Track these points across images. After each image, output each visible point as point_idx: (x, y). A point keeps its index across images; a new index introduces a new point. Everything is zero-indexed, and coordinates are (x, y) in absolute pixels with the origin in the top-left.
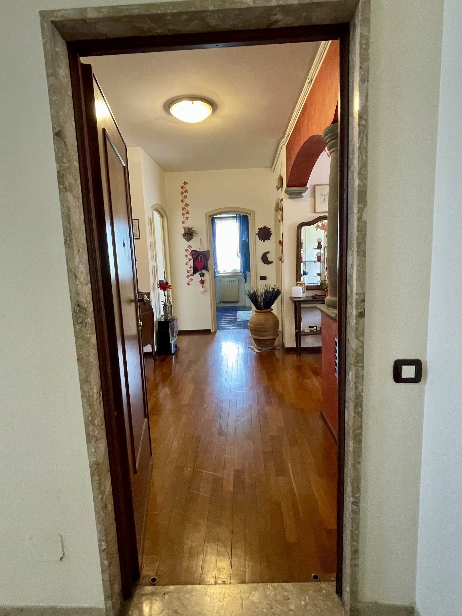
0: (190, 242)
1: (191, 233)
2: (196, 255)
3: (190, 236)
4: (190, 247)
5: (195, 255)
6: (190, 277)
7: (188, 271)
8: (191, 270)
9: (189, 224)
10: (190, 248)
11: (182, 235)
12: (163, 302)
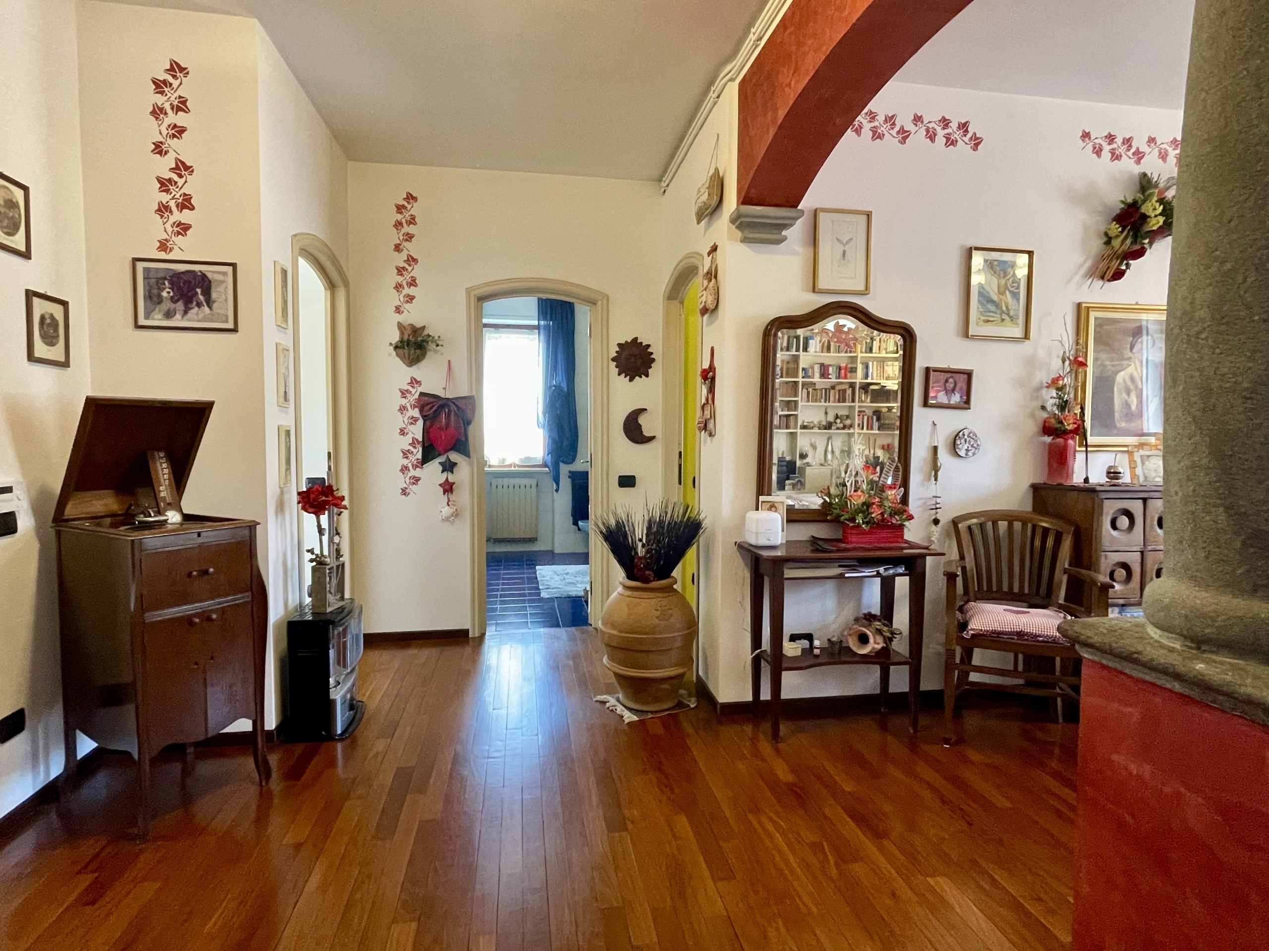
0: (414, 367)
1: (423, 341)
2: (431, 408)
3: (418, 351)
4: (414, 382)
5: (429, 407)
6: (413, 473)
7: (406, 454)
8: (415, 451)
9: (414, 315)
10: (415, 385)
11: (391, 344)
12: (313, 553)
